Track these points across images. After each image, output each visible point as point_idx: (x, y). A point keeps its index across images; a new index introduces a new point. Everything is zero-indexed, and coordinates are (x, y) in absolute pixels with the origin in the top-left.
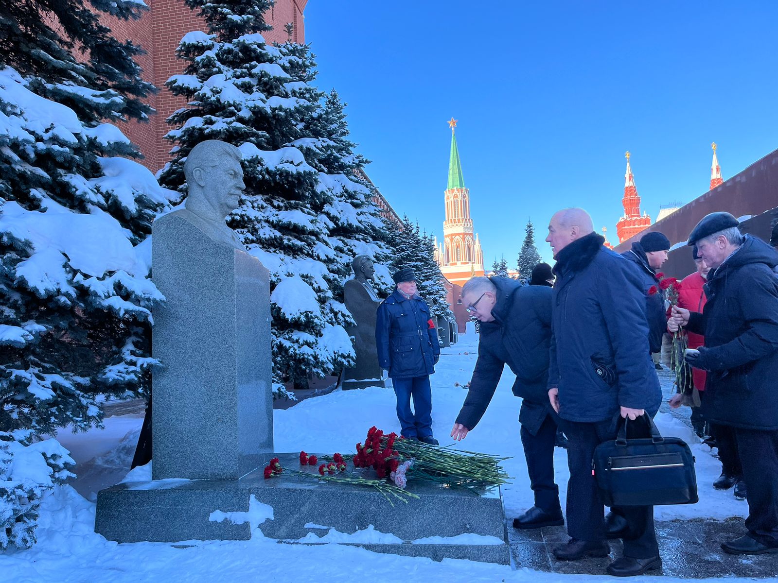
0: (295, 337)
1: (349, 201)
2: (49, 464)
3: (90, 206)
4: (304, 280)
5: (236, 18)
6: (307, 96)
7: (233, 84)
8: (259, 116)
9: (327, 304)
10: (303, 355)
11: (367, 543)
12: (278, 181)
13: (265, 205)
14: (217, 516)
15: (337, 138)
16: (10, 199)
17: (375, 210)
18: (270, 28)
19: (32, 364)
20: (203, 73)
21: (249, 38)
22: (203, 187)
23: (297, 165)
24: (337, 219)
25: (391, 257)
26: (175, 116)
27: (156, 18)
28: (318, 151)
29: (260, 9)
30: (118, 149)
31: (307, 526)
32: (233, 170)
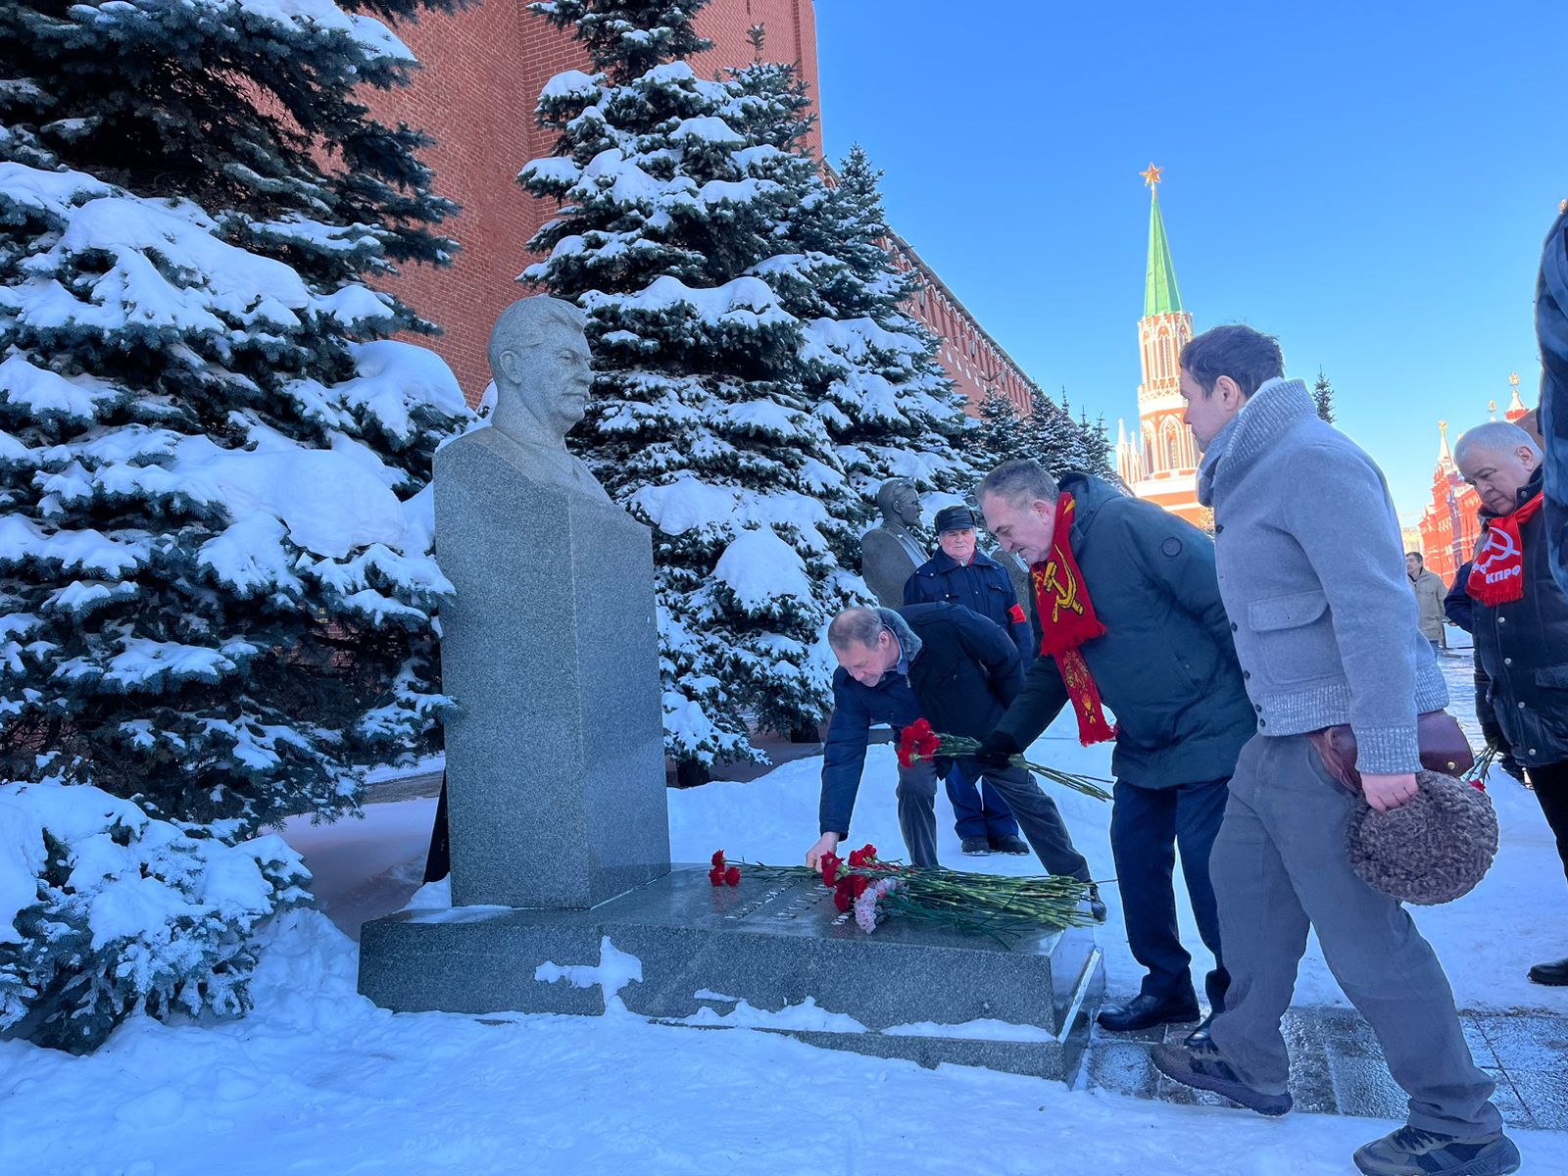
0: (763, 645)
1: (881, 370)
2: (267, 877)
3: (330, 434)
4: (779, 535)
5: (639, 36)
6: (779, 171)
7: (638, 165)
8: (686, 222)
9: (829, 578)
10: (779, 679)
11: (801, 1029)
12: (725, 346)
13: (703, 393)
14: (548, 972)
15: (855, 247)
16: (193, 432)
17: (938, 384)
18: (708, 46)
19: (245, 709)
20: (582, 150)
21: (665, 73)
22: (519, 385)
23: (760, 312)
24: (856, 408)
25: (971, 476)
26: (542, 236)
27: (529, 40)
28: (803, 279)
29: (685, 11)
30: (372, 329)
31: (699, 994)
32: (569, 350)
